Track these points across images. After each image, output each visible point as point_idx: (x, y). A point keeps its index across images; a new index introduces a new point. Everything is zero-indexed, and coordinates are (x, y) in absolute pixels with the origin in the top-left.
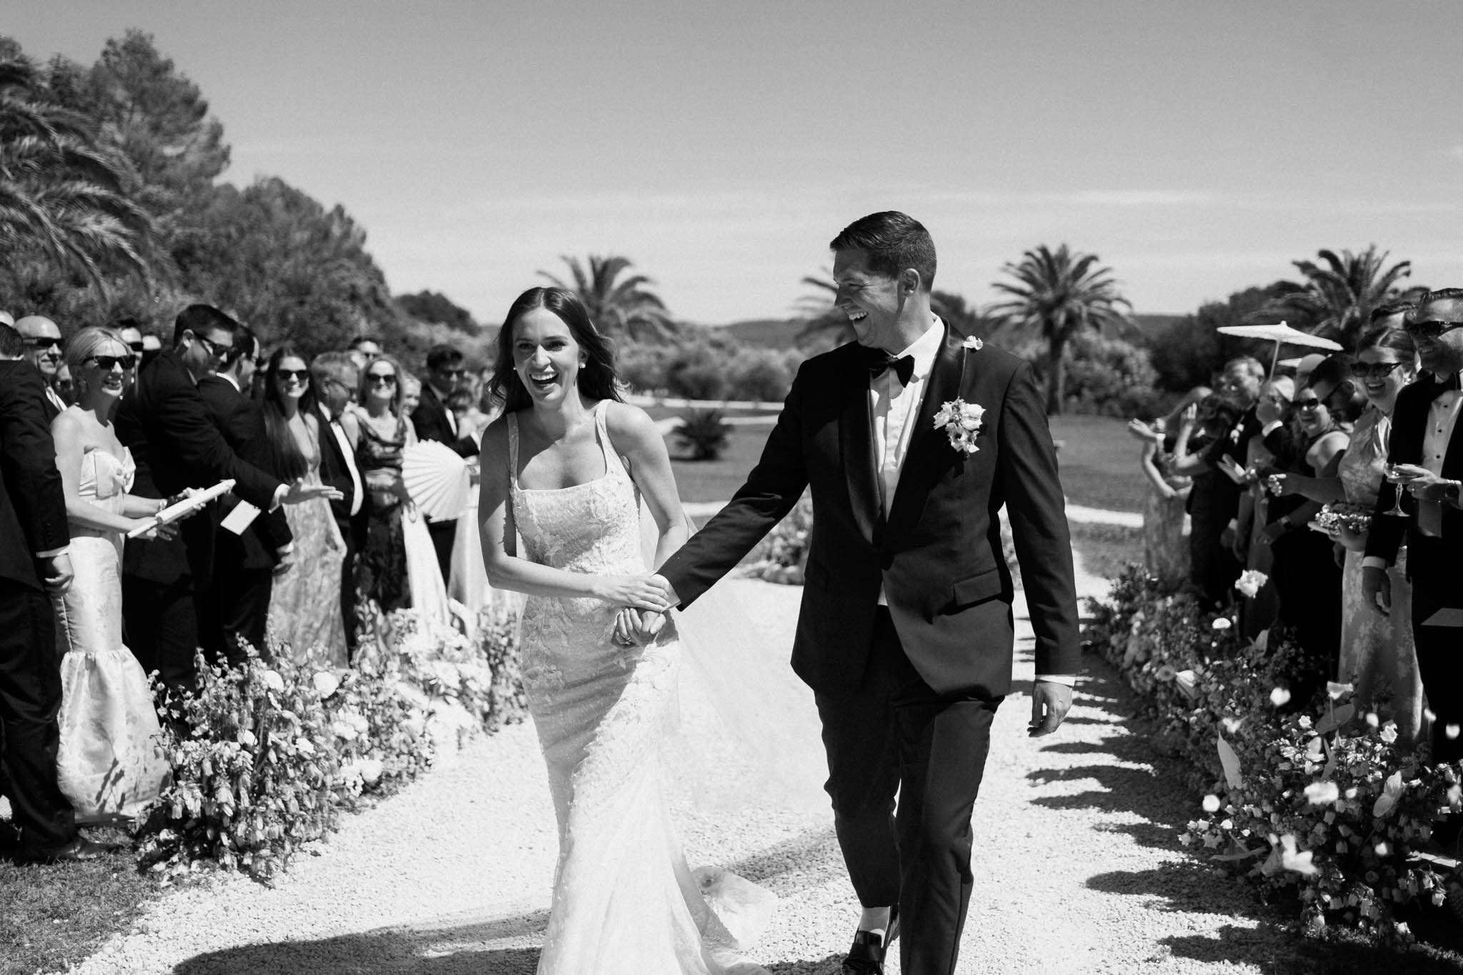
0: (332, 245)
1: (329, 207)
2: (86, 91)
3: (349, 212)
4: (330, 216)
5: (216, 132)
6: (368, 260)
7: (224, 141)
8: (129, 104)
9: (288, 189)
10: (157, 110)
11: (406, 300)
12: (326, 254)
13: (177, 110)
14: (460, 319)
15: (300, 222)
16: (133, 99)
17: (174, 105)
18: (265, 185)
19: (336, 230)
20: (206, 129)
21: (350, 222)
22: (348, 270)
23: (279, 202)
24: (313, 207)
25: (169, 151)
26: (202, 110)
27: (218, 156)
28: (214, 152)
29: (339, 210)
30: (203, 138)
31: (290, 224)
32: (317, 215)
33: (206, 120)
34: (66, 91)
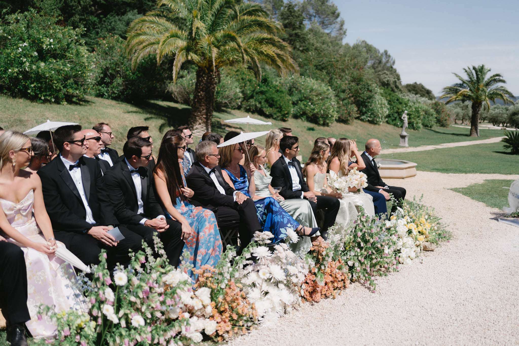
0: (382, 65)
1: (382, 51)
2: (299, 10)
3: (389, 53)
4: (382, 55)
5: (342, 24)
6: (395, 71)
7: (345, 27)
8: (314, 14)
9: (368, 45)
10: (323, 17)
11: (408, 86)
12: (380, 69)
13: (329, 16)
14: (428, 93)
15: (371, 57)
16: (316, 13)
17: (329, 15)
18: (360, 44)
19: (384, 60)
20: (339, 22)
21: (389, 56)
22: (387, 75)
23: (364, 49)
24: (376, 51)
25: (327, 31)
26: (338, 15)
27: (342, 32)
28: (341, 31)
29: (386, 52)
30: (338, 26)
31: (367, 58)
32: (377, 54)
33: (339, 20)
34: (292, 10)
